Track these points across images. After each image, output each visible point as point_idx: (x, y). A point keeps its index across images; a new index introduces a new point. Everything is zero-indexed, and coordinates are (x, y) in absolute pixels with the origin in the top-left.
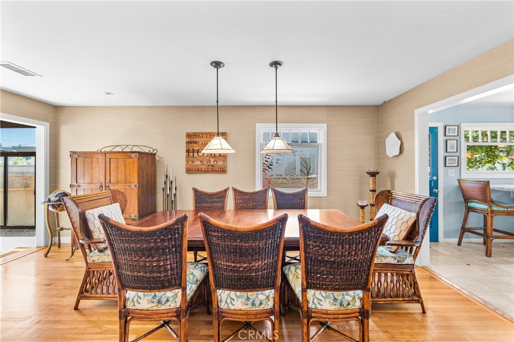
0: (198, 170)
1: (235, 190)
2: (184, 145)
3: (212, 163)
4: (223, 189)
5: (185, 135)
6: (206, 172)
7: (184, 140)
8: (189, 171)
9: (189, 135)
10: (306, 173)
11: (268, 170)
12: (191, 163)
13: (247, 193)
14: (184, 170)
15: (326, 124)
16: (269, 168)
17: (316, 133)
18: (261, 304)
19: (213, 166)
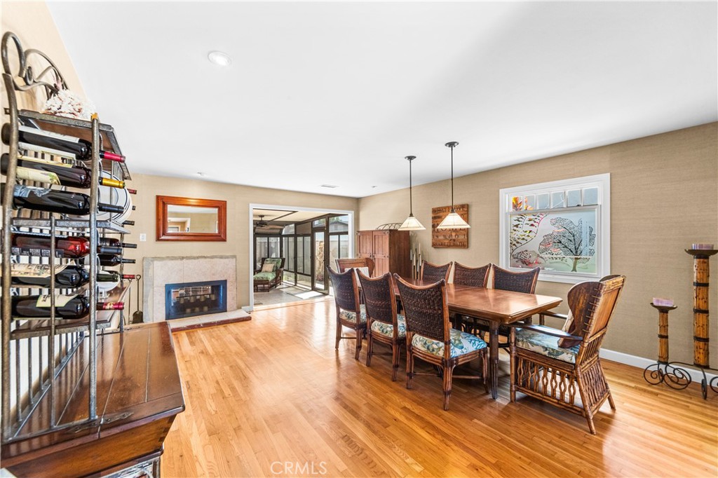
0: (442, 245)
1: (457, 265)
2: (431, 220)
3: (454, 238)
4: (447, 264)
5: (431, 210)
6: (449, 246)
7: (431, 215)
8: (435, 245)
9: (434, 211)
10: (574, 252)
11: (516, 244)
12: (435, 237)
13: (468, 269)
14: (431, 244)
15: (608, 175)
16: (518, 243)
17: (596, 189)
18: (387, 332)
19: (454, 240)
